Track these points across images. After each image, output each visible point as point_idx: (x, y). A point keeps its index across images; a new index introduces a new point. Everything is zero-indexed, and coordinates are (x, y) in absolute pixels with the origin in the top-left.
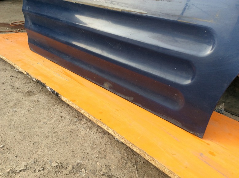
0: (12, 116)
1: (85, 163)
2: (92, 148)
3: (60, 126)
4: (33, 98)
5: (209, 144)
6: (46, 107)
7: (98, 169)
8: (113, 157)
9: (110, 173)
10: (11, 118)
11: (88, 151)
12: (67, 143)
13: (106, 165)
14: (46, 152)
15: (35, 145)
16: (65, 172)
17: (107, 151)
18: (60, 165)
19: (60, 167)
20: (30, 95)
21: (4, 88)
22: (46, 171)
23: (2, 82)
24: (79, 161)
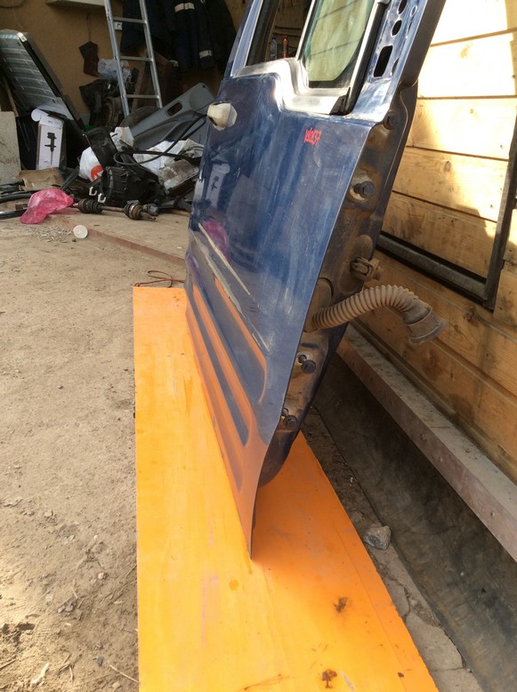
0: (67, 431)
1: (82, 529)
2: (112, 515)
3: (106, 467)
4: (118, 414)
5: (251, 572)
6: (120, 433)
7: (90, 544)
8: (124, 538)
9: (96, 556)
10: (63, 433)
11: (102, 516)
12: (90, 494)
13: (102, 543)
14: (55, 494)
15: (54, 480)
16: (51, 529)
17: (125, 528)
18: (53, 517)
19: (52, 520)
20: (119, 407)
21: (98, 385)
22: (32, 518)
23: (105, 375)
24: (76, 523)
